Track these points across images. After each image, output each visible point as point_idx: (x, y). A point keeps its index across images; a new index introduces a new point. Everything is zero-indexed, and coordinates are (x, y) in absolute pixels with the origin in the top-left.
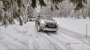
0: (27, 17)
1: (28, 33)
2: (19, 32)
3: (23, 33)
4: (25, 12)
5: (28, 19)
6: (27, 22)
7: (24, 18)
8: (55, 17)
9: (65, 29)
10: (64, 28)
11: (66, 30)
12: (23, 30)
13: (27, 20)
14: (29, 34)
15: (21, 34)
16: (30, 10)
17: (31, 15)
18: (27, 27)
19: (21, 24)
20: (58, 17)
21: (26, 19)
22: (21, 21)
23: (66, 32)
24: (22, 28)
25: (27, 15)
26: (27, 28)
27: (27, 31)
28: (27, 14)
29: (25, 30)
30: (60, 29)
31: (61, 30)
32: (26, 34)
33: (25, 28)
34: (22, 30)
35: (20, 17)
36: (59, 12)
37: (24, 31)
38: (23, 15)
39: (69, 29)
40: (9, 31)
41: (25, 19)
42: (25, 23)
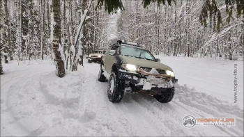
0: (80, 52)
1: (81, 103)
2: (52, 100)
3: (64, 106)
4: (76, 37)
5: (82, 57)
6: (79, 66)
7: (71, 53)
9: (204, 95)
11: (210, 99)
12: (65, 95)
13: (80, 60)
15: (57, 108)
16: (89, 33)
17: (91, 45)
18: (79, 84)
19: (61, 73)
21: (78, 57)
22: (62, 62)
23: (211, 109)
24: (61, 87)
25: (80, 47)
26: (77, 87)
27: (76, 100)
28: (80, 42)
29: (70, 96)
30: (187, 96)
31: (191, 98)
32: (72, 111)
33: (72, 85)
34: (60, 95)
35: (59, 50)
37: (68, 97)
38: (70, 45)
39: (222, 99)
40: (20, 97)
41: (75, 57)
42: (74, 68)
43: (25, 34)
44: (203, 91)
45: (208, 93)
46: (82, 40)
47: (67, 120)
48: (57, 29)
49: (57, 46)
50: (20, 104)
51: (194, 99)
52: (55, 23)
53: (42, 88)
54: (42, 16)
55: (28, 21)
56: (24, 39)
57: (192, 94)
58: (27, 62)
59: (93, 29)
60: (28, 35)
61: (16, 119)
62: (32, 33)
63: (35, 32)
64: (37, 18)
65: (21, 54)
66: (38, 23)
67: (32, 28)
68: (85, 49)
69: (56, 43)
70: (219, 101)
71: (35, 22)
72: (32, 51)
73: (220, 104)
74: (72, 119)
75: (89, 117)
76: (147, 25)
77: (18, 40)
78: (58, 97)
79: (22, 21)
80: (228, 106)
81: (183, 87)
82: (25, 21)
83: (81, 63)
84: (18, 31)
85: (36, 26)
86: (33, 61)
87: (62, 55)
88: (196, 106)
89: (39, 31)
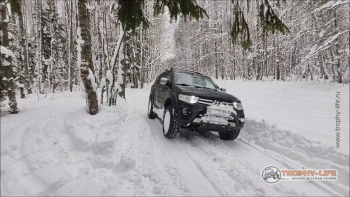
0: (120, 80)
2: (79, 145)
3: (95, 153)
4: (113, 59)
5: (123, 86)
6: (119, 99)
7: (108, 81)
8: (233, 77)
9: (288, 134)
10: (281, 127)
11: (297, 139)
12: (97, 137)
13: (120, 90)
14: (116, 160)
15: (86, 155)
16: (134, 52)
17: (138, 69)
18: (116, 123)
19: (93, 108)
20: (247, 76)
21: (117, 86)
22: (94, 93)
23: (298, 152)
24: (92, 127)
25: (120, 72)
26: (113, 127)
27: (111, 144)
28: (120, 65)
29: (102, 138)
30: (265, 135)
31: (270, 139)
32: (104, 158)
33: (106, 125)
34: (90, 138)
35: (89, 78)
36: (250, 56)
37: (100, 140)
38: (107, 69)
40: (39, 141)
41: (113, 86)
42: (112, 102)
43: (47, 57)
44: (287, 129)
45: (294, 131)
46: (123, 62)
47: (98, 170)
48: (86, 50)
49: (86, 73)
50: (39, 151)
51: (274, 140)
52: (83, 42)
53: (68, 130)
54: (69, 31)
55: (50, 39)
56: (46, 63)
57: (273, 132)
58: (50, 95)
59: (139, 46)
60: (51, 58)
61: (32, 169)
62: (57, 56)
63: (61, 54)
64: (63, 34)
65: (42, 85)
66: (64, 41)
67: (56, 48)
68: (129, 74)
69: (84, 68)
70: (308, 141)
71: (59, 40)
72: (57, 80)
73: (309, 145)
74: (104, 169)
75: (126, 165)
76: (218, 36)
77: (39, 66)
78: (87, 140)
79: (43, 39)
80: (320, 148)
81: (260, 124)
82: (46, 40)
83: (122, 94)
84: (37, 53)
85: (61, 45)
86: (58, 93)
87: (94, 85)
88: (278, 150)
89: (66, 53)
